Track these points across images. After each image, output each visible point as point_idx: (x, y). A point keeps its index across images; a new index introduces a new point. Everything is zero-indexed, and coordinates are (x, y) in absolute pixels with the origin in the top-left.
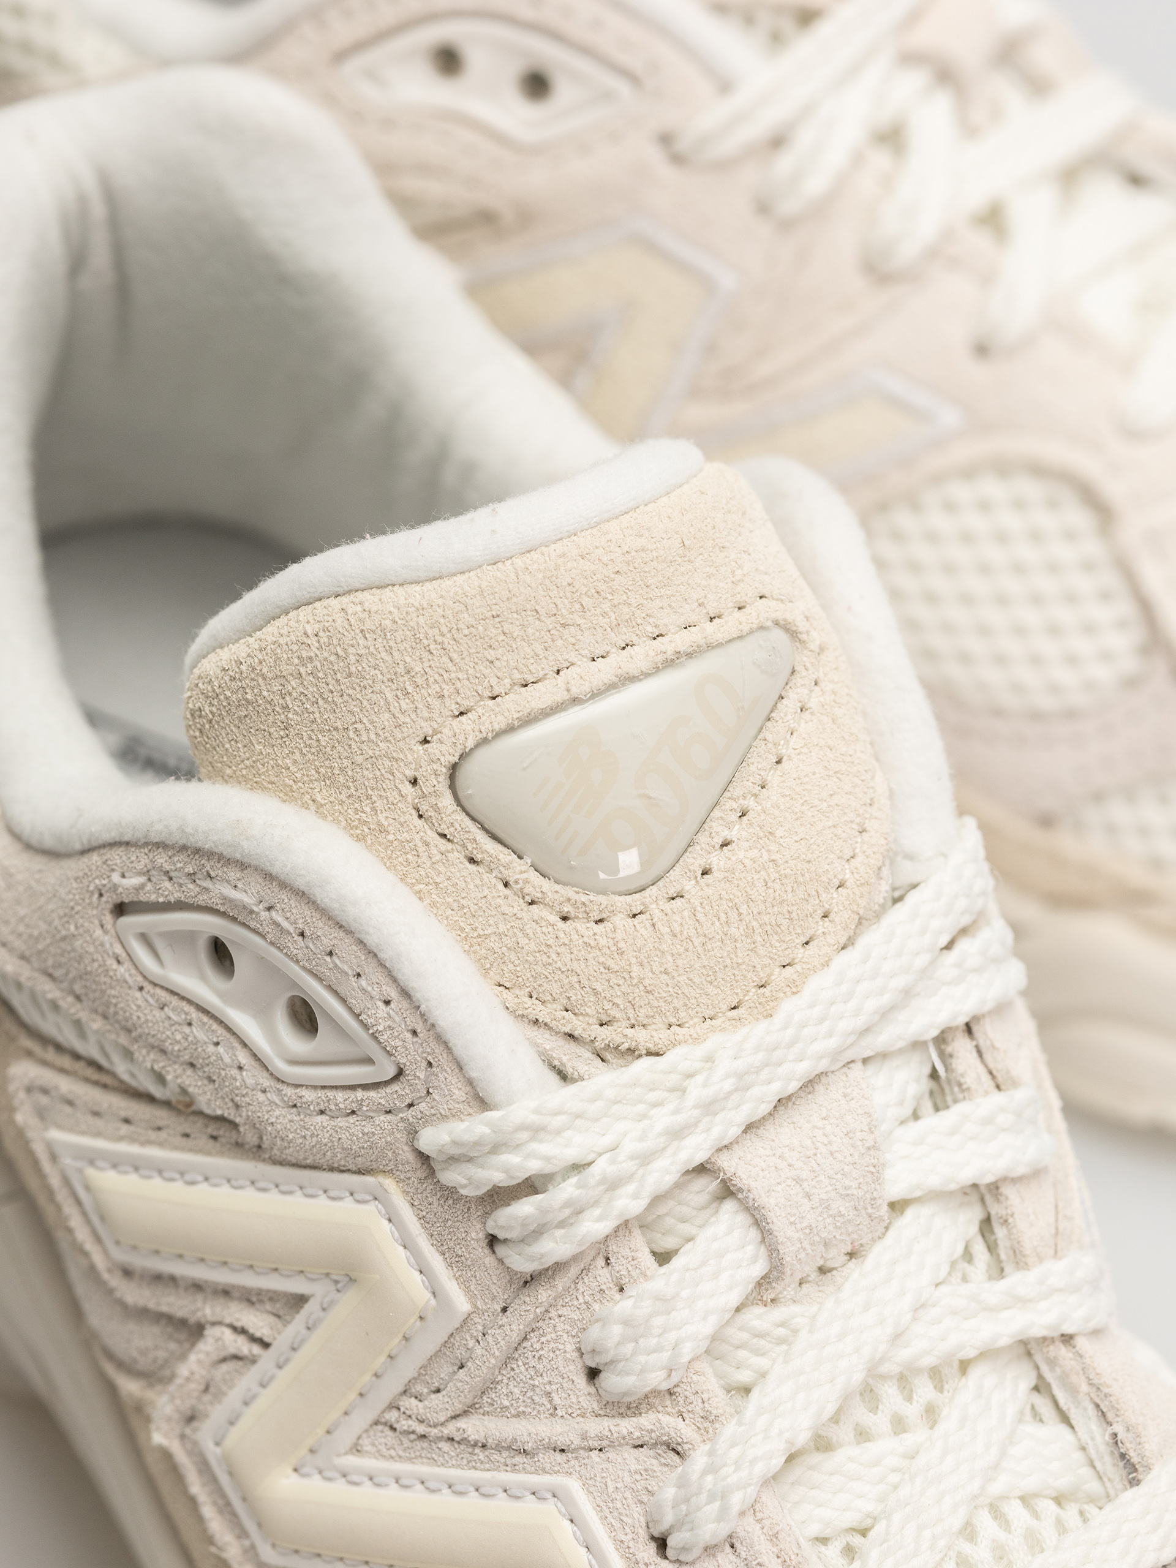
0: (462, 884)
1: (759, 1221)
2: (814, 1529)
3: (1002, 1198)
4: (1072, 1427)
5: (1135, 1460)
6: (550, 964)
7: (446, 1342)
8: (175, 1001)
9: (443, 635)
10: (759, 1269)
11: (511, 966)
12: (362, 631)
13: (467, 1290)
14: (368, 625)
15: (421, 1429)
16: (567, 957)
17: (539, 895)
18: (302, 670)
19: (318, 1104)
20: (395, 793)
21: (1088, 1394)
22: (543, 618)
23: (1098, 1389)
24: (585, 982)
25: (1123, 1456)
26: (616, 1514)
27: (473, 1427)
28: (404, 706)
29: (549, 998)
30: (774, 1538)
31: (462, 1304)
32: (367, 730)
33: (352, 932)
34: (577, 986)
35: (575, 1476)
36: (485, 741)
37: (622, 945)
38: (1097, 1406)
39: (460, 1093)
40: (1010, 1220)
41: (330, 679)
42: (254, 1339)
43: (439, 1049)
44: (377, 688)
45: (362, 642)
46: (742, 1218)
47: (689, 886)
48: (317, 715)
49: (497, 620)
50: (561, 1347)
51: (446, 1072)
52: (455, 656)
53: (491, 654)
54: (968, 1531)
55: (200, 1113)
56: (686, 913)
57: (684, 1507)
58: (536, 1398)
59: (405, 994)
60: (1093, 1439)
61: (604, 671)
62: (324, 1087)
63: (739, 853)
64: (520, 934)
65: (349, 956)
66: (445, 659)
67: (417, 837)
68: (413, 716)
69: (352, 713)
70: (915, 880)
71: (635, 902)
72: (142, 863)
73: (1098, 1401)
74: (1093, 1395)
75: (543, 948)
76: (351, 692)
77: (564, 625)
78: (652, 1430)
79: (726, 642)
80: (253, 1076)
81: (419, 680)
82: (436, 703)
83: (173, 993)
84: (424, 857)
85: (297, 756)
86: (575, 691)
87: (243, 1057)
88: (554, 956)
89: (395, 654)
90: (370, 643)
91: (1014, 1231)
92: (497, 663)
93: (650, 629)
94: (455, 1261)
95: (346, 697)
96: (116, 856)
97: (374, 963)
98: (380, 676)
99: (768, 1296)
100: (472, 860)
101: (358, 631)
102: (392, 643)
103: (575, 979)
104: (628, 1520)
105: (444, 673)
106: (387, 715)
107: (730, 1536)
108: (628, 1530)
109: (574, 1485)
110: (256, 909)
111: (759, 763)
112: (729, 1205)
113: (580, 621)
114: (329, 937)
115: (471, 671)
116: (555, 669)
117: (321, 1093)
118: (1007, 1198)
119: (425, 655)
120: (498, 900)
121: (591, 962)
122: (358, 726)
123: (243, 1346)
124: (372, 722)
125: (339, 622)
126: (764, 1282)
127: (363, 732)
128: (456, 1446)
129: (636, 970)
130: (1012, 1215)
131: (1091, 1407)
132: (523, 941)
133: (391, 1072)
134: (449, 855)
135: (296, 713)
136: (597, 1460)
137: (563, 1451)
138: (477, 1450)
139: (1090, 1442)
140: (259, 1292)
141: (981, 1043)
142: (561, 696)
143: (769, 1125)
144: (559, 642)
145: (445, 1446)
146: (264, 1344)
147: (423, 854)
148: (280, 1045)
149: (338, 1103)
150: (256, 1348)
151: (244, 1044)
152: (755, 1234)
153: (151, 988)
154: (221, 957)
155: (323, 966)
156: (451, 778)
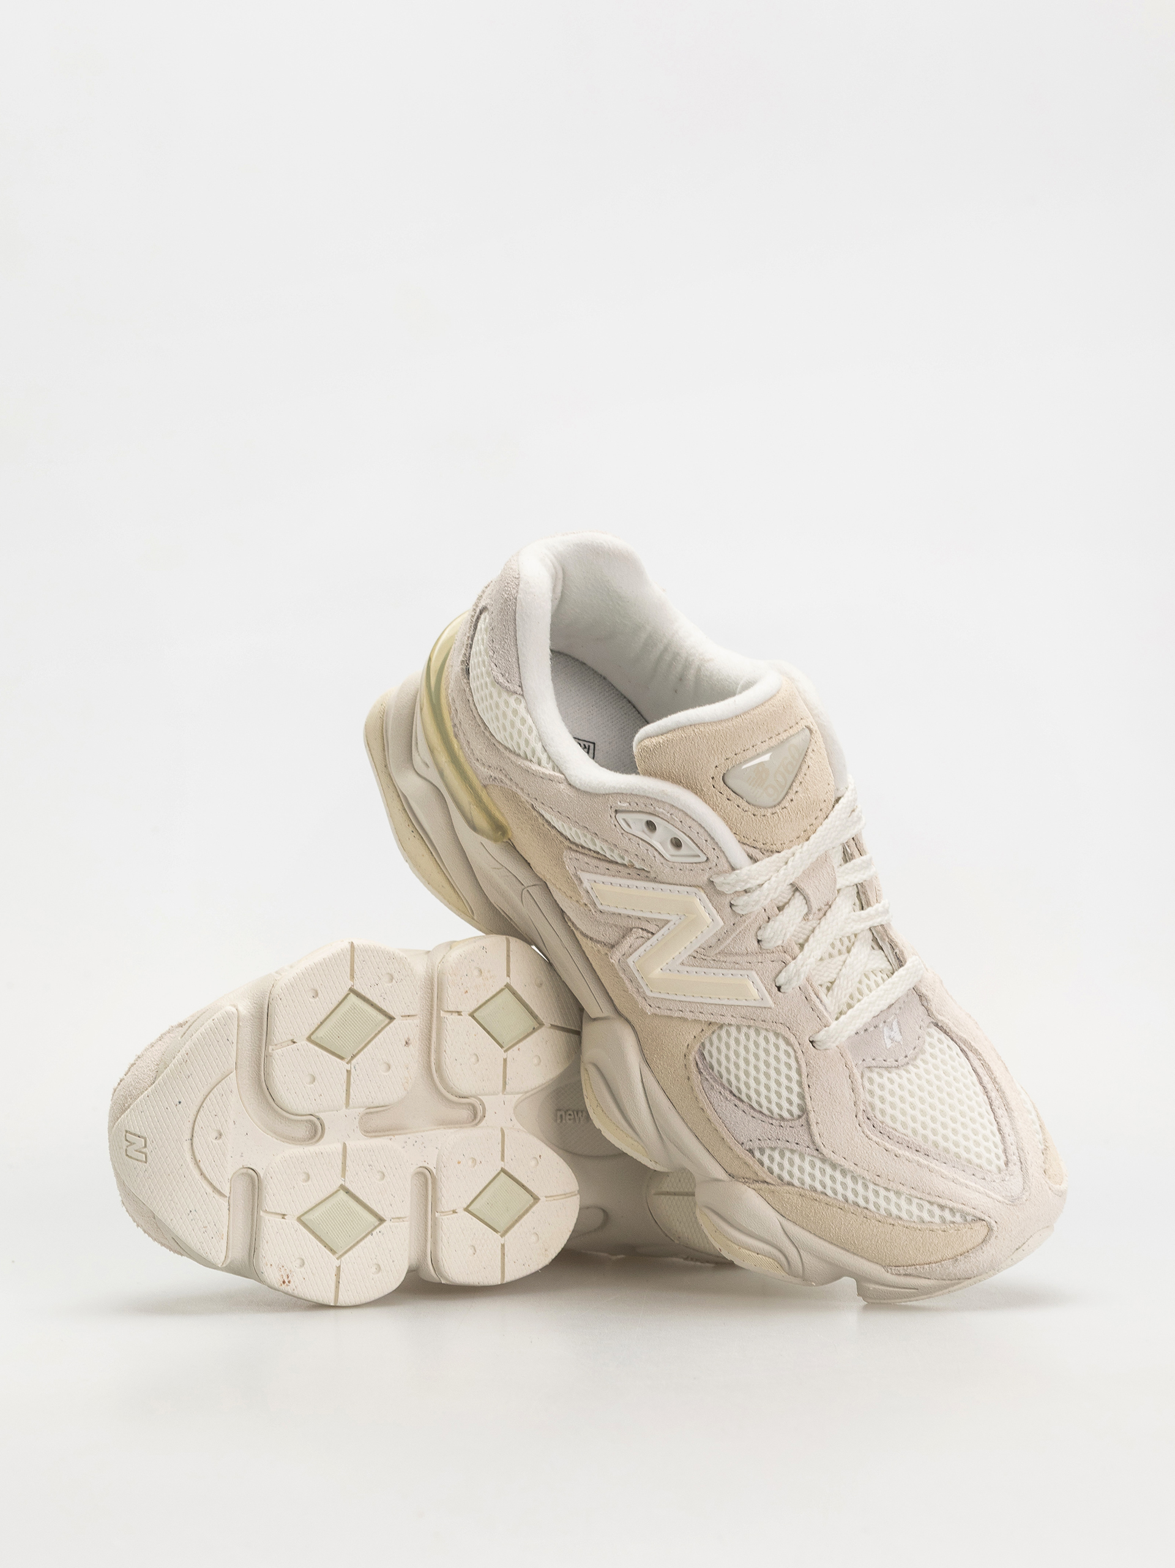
0: (726, 806)
1: (806, 898)
2: (819, 982)
4: (883, 950)
5: (901, 960)
6: (750, 828)
8: (635, 837)
9: (723, 737)
10: (806, 911)
11: (739, 829)
13: (723, 919)
14: (701, 735)
15: (705, 958)
16: (755, 826)
17: (747, 809)
19: (679, 868)
20: (708, 782)
21: (888, 942)
22: (750, 731)
24: (760, 833)
25: (897, 959)
26: (766, 980)
27: (722, 957)
28: (712, 756)
29: (748, 836)
32: (699, 763)
33: (697, 822)
34: (758, 834)
35: (754, 970)
36: (733, 767)
37: (769, 822)
39: (726, 866)
42: (648, 932)
43: (721, 854)
45: (699, 739)
46: (802, 897)
47: (788, 805)
49: (737, 732)
50: (751, 934)
51: (723, 860)
53: (736, 742)
54: (860, 982)
55: (636, 868)
56: (787, 812)
57: (788, 977)
58: (743, 949)
59: (713, 839)
61: (766, 746)
62: (682, 863)
63: (800, 795)
65: (696, 828)
66: (723, 743)
67: (713, 793)
68: (714, 759)
69: (695, 759)
71: (774, 810)
73: (890, 944)
75: (748, 824)
77: (754, 733)
78: (778, 956)
80: (657, 859)
81: (715, 749)
82: (721, 756)
83: (634, 835)
86: (759, 751)
87: (656, 854)
88: (752, 826)
89: (709, 742)
90: (701, 739)
92: (737, 744)
93: (777, 732)
94: (719, 910)
97: (703, 829)
98: (704, 748)
99: (808, 919)
100: (728, 799)
101: (698, 736)
103: (757, 832)
104: (770, 982)
105: (722, 747)
106: (705, 759)
107: (799, 986)
108: (769, 984)
109: (754, 973)
110: (667, 814)
111: (805, 767)
112: (797, 894)
113: (759, 732)
114: (689, 822)
115: (730, 747)
116: (752, 746)
120: (736, 811)
121: (762, 827)
123: (645, 934)
124: (701, 761)
126: (805, 916)
128: (716, 963)
129: (775, 829)
131: (889, 946)
132: (743, 821)
133: (706, 859)
134: (722, 798)
136: (761, 964)
137: (749, 964)
138: (723, 963)
139: (889, 956)
140: (651, 919)
142: (755, 753)
144: (754, 738)
145: (712, 963)
146: (653, 934)
147: (715, 798)
148: (668, 851)
149: (686, 868)
150: (650, 935)
151: (656, 850)
152: (804, 901)
153: (626, 834)
154: (651, 826)
155: (686, 829)
156: (723, 777)
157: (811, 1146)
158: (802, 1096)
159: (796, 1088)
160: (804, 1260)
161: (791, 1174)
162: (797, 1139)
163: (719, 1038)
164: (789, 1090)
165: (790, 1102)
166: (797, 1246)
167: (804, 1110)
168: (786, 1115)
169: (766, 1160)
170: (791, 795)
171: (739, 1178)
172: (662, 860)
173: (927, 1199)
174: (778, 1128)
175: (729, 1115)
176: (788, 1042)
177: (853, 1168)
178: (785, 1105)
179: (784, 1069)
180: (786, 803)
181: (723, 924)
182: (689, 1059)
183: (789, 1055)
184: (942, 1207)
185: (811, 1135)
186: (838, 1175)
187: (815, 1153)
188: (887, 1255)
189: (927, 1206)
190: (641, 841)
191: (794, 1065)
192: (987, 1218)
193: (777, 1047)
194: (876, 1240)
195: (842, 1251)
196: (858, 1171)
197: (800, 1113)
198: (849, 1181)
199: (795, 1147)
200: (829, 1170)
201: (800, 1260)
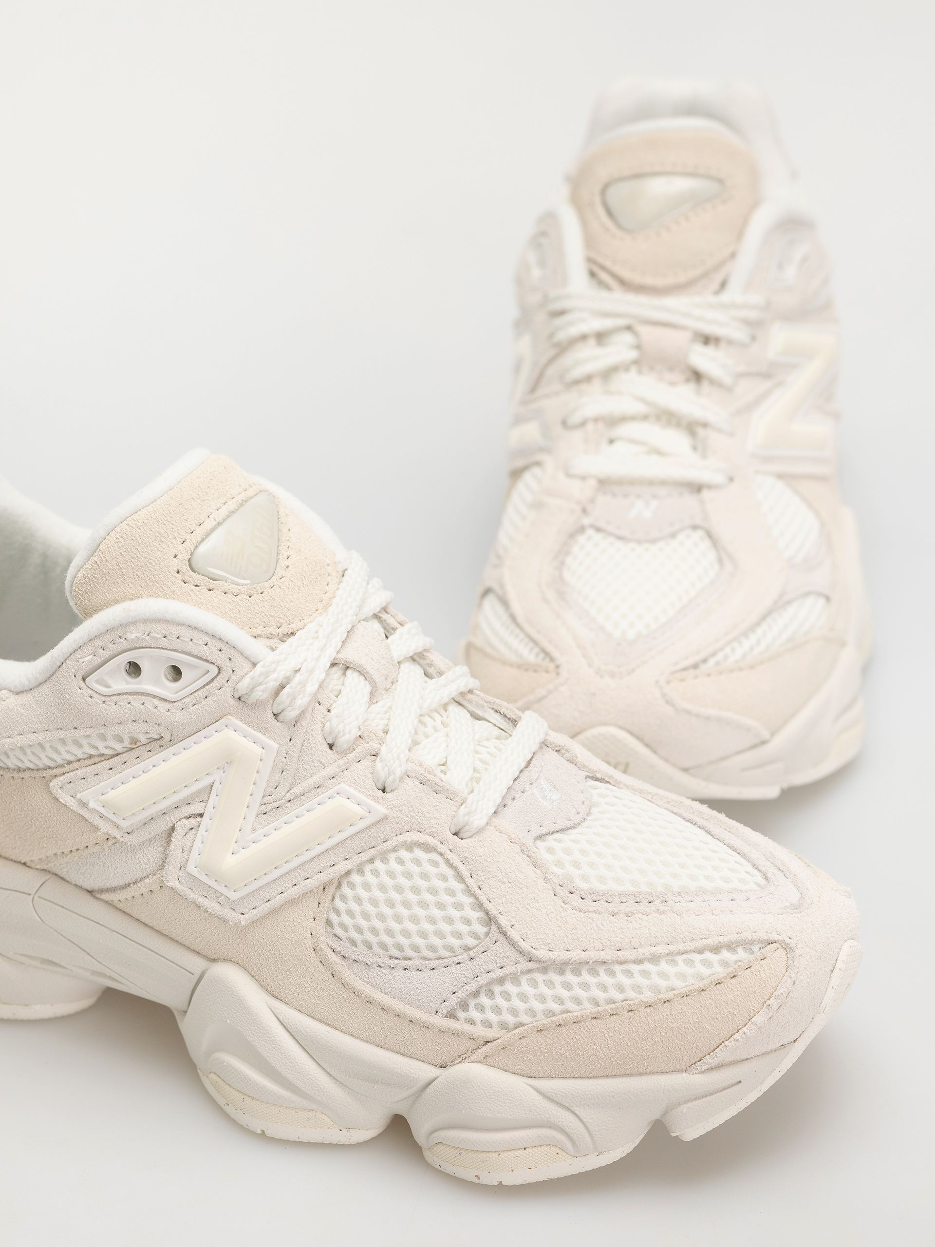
0: (210, 599)
1: (362, 672)
3: (426, 657)
5: (514, 717)
6: (253, 613)
7: (273, 765)
8: (120, 697)
9: (166, 517)
10: (368, 688)
11: (240, 620)
12: (138, 527)
13: (274, 740)
14: (139, 524)
15: (276, 805)
16: (257, 608)
17: (239, 591)
18: (122, 552)
19: (192, 701)
20: (173, 578)
21: (487, 706)
22: (196, 500)
23: (490, 702)
24: (268, 614)
25: (509, 719)
26: (363, 787)
27: (297, 790)
28: (164, 547)
29: (257, 625)
30: (421, 765)
31: (275, 746)
32: (154, 561)
33: (184, 625)
34: (265, 616)
35: (342, 783)
36: (196, 547)
37: (273, 597)
38: (493, 709)
39: (245, 664)
40: (433, 663)
41: (133, 550)
42: (194, 816)
43: (233, 651)
44: (151, 545)
45: (139, 531)
46: (356, 674)
47: (284, 573)
48: (133, 565)
49: (182, 505)
50: (317, 740)
51: (237, 658)
52: (174, 523)
53: (185, 518)
55: (143, 743)
56: (288, 580)
57: (386, 768)
58: (316, 765)
59: (213, 636)
60: (497, 720)
61: (223, 512)
62: (191, 694)
63: (294, 558)
64: (238, 607)
65: (186, 634)
66: (171, 525)
67: (188, 590)
68: (168, 549)
69: (146, 558)
70: (345, 568)
71: (270, 583)
72: (90, 650)
73: (492, 707)
74: (489, 706)
75: (248, 608)
76: (142, 550)
77: (204, 500)
78: (362, 751)
79: (254, 496)
80: (163, 706)
81: (165, 535)
82: (174, 541)
83: (119, 694)
84: (193, 596)
85: (131, 585)
86: (218, 520)
87: (156, 702)
88: (253, 609)
89: (153, 530)
90: (142, 530)
91: (436, 666)
92: (188, 520)
93: (230, 496)
94: (264, 731)
95: (141, 554)
96: (78, 655)
97: (196, 632)
98: (151, 540)
99: (374, 701)
100: (210, 590)
101: (136, 528)
102: (150, 527)
103: (264, 614)
104: (369, 787)
105: (172, 530)
106: (159, 552)
107: (406, 772)
108: (370, 790)
109: (343, 785)
110: (144, 637)
111: (284, 532)
112: (349, 672)
113: (208, 498)
114: (175, 631)
115: (181, 525)
116: (207, 516)
117: (192, 696)
118: (428, 657)
119: (163, 526)
120: (225, 599)
121: (266, 606)
122: (150, 561)
123: (193, 822)
124: (154, 557)
125: (128, 528)
126: (372, 694)
127: (153, 562)
128: (293, 801)
129: (282, 604)
130: (433, 661)
131: (491, 710)
132: (241, 609)
133: (216, 670)
134: (202, 591)
135: (125, 569)
136: (347, 773)
137: (333, 778)
138: (302, 798)
139: (496, 722)
140: (191, 796)
141: (392, 614)
142: (214, 523)
143: (348, 640)
144: (204, 507)
145: (289, 804)
146: (201, 815)
147: (193, 595)
148: (168, 689)
149: (199, 697)
150: (199, 819)
151: (155, 697)
152: (362, 678)
153: (108, 699)
154: (134, 669)
155: (177, 644)
156: (190, 565)
157: (521, 959)
158: (480, 906)
159: (467, 900)
160: (585, 1120)
161: (514, 1012)
162: (498, 961)
163: (344, 898)
164: (459, 906)
165: (468, 922)
166: (567, 1105)
167: (490, 920)
168: (470, 942)
169: (474, 1014)
170: (283, 563)
171: (455, 1060)
172: (167, 706)
173: (693, 948)
174: (469, 963)
175: (402, 986)
176: (427, 848)
177: (584, 956)
178: (464, 928)
179: (440, 884)
180: (280, 572)
181: (277, 746)
182: (321, 949)
183: (435, 864)
184: (716, 949)
185: (513, 944)
186: (570, 977)
187: (531, 965)
188: (682, 1048)
189: (696, 957)
190: (130, 697)
191: (449, 872)
192: (777, 938)
193: (418, 862)
194: (659, 1034)
195: (624, 1079)
196: (592, 955)
197: (485, 930)
198: (586, 977)
199: (499, 973)
200: (556, 978)
201: (580, 1124)
